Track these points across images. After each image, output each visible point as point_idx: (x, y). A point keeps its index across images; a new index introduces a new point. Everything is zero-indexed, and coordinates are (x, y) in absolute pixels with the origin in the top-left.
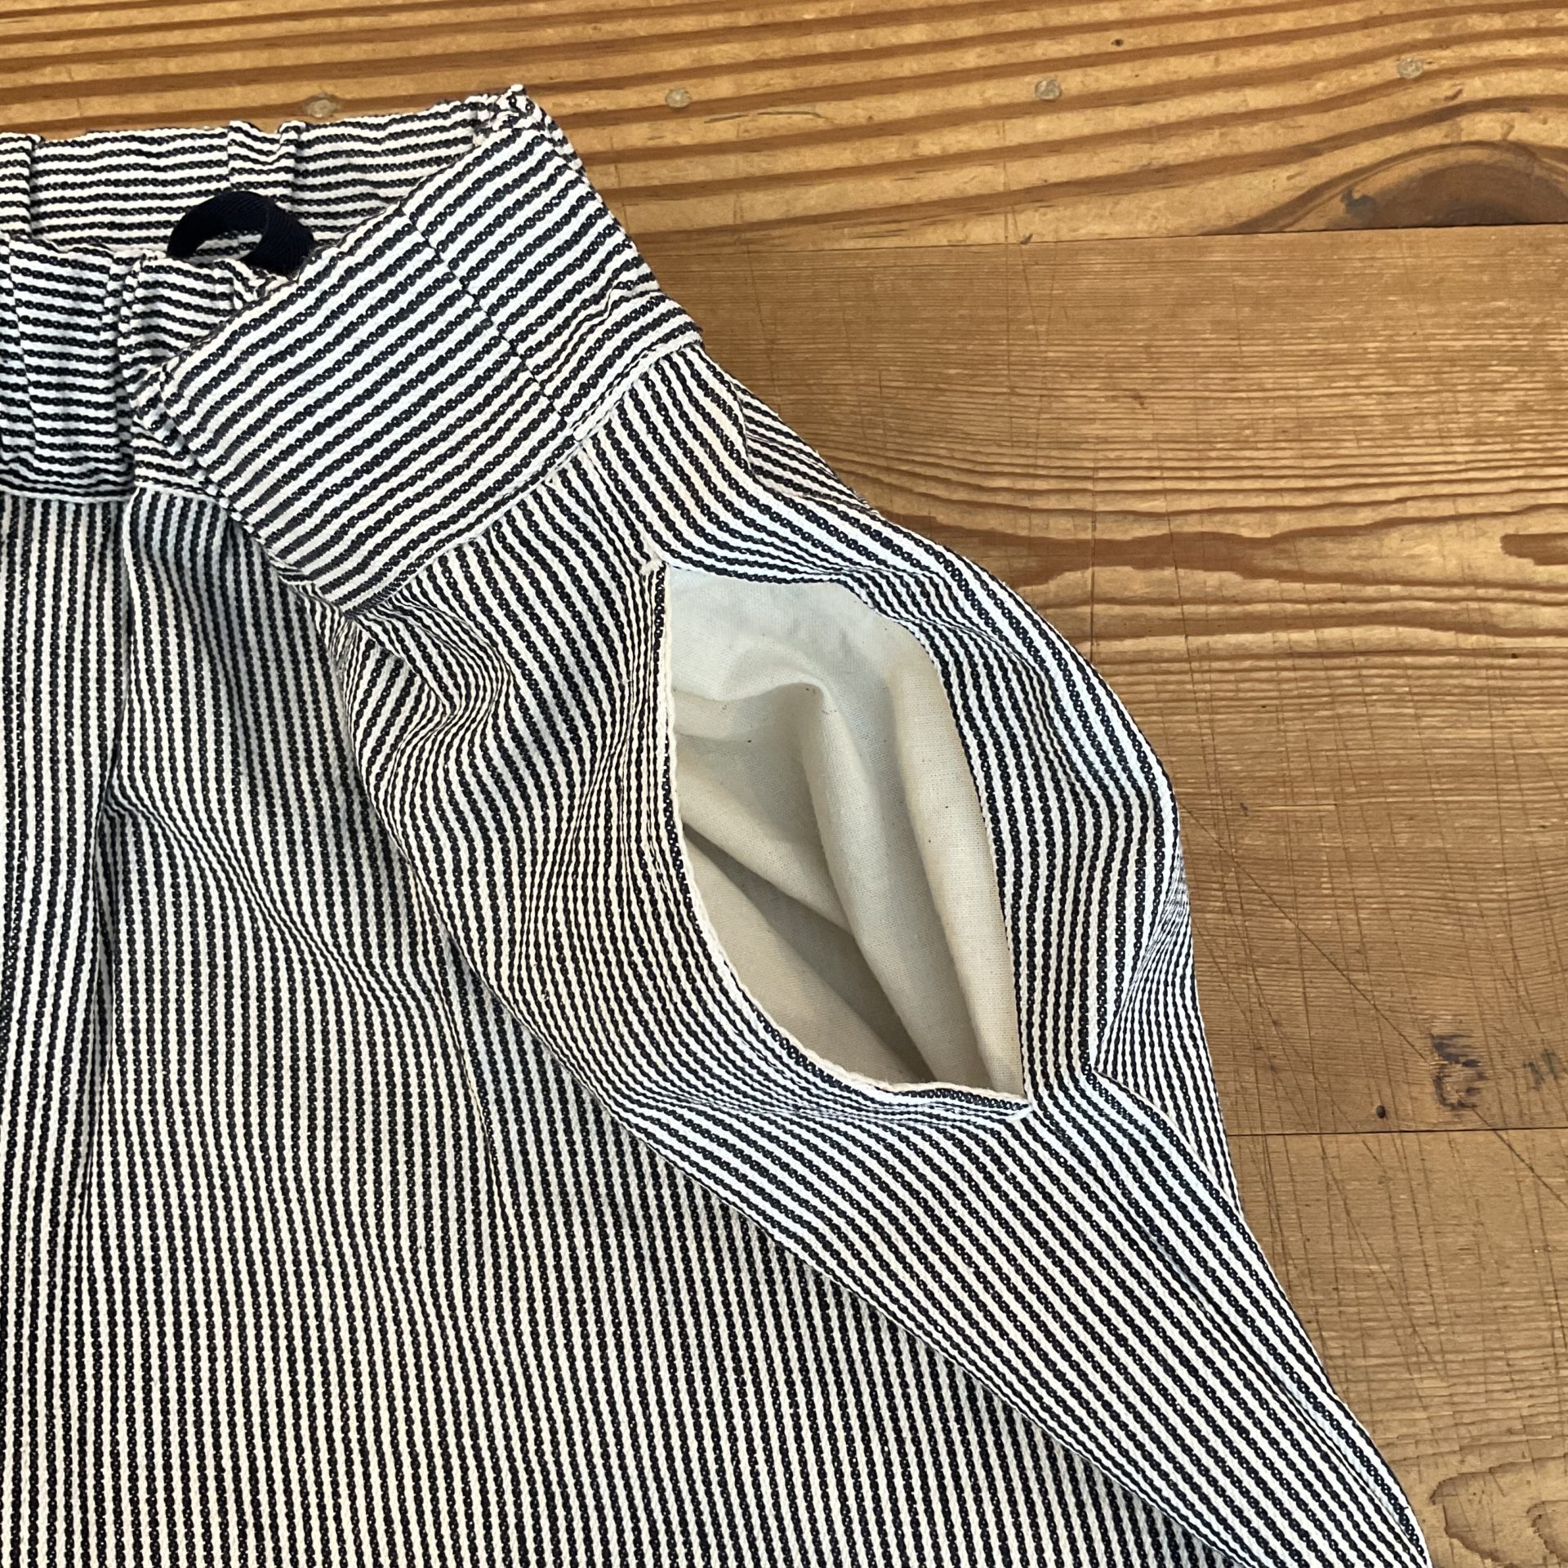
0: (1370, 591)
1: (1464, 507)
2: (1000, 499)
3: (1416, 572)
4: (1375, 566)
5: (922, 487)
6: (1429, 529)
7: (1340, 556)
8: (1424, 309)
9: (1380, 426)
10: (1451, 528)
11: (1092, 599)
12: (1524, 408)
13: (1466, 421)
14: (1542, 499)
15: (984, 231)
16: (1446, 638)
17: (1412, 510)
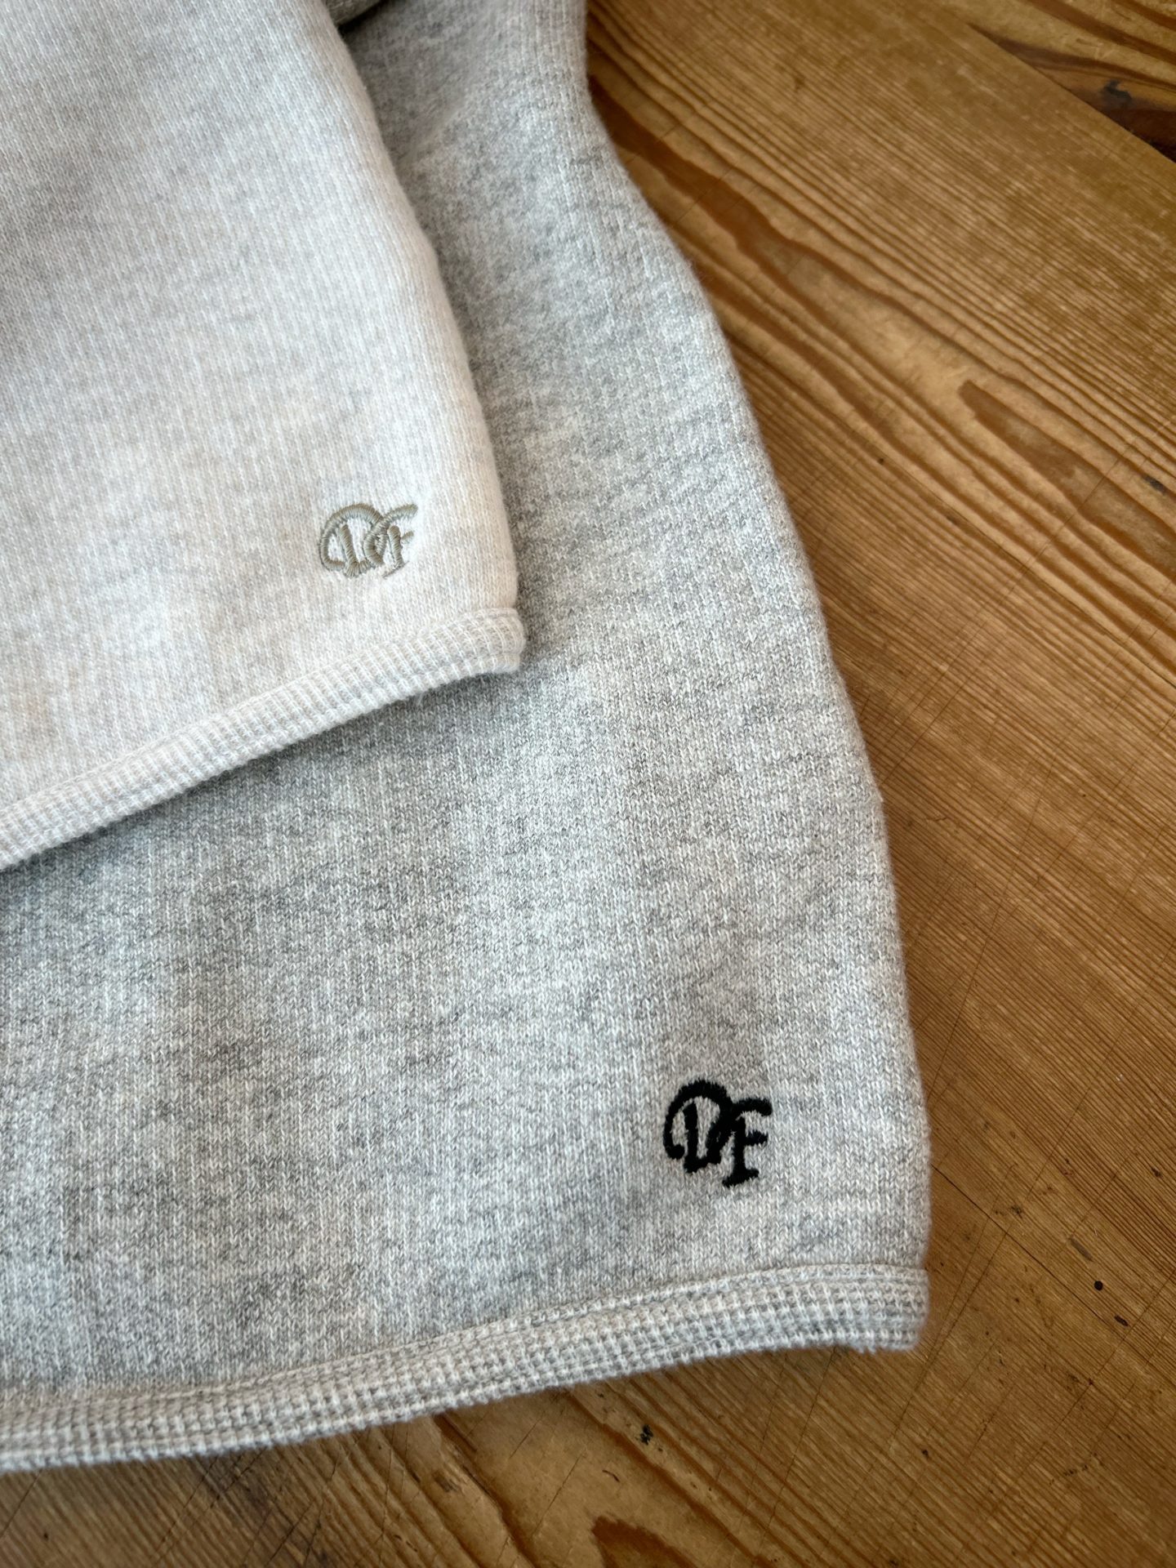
0: (823, 331)
1: (963, 338)
3: (873, 346)
4: (845, 318)
6: (917, 329)
7: (826, 290)
8: (1089, 194)
9: (960, 237)
10: (935, 343)
12: (1091, 314)
13: (1033, 286)
14: (1032, 382)
16: (843, 407)
17: (919, 308)
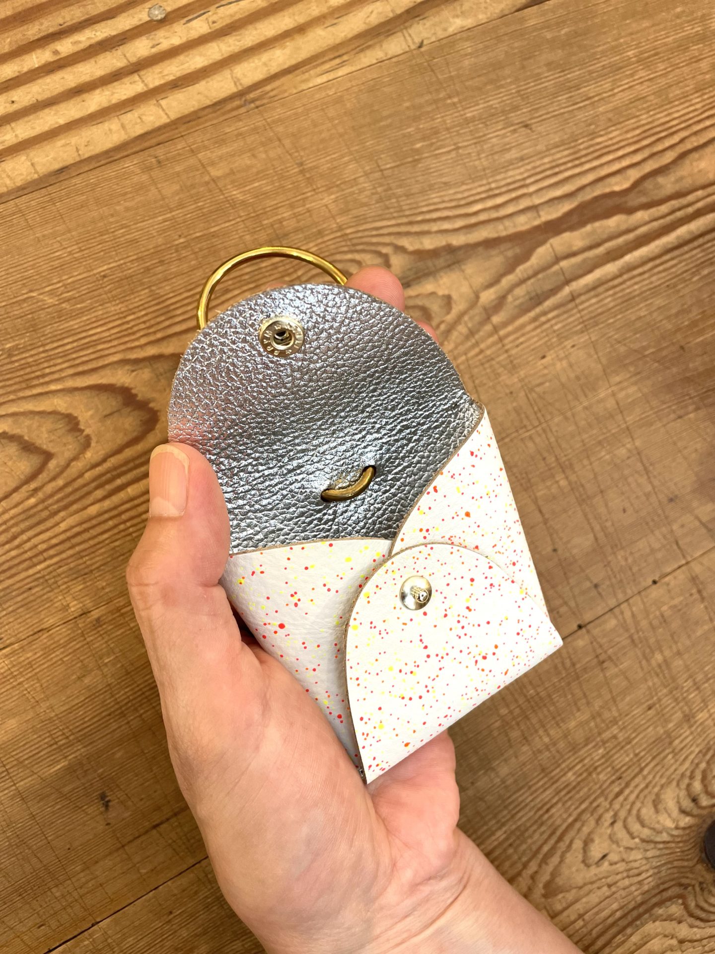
2: (483, 217)
5: (435, 227)
11: (557, 259)
15: (395, 46)
